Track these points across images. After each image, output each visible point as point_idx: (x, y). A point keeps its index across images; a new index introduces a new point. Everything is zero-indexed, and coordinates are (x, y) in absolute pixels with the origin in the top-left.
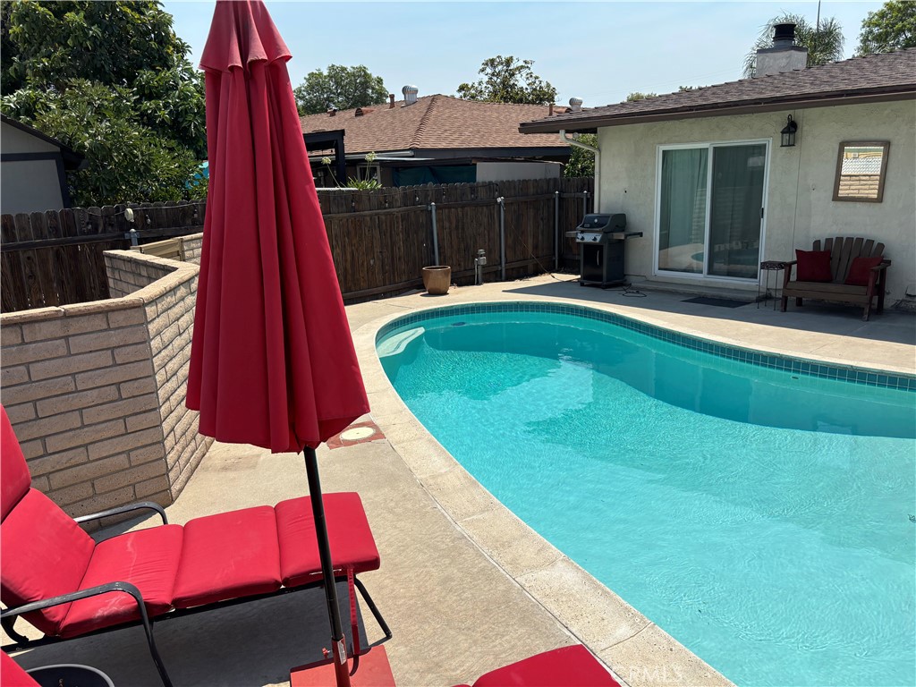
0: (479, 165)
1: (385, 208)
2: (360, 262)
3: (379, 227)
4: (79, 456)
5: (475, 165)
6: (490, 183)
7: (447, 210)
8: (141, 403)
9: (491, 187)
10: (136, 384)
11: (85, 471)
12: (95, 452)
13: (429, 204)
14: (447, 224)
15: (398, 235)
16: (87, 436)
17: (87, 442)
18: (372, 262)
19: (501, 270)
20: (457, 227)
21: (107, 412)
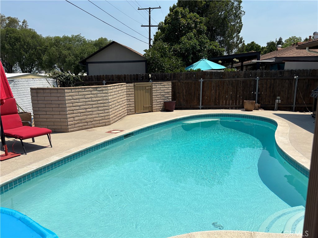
0: (286, 63)
1: (235, 78)
2: (222, 96)
3: (232, 85)
4: (51, 116)
5: (284, 63)
6: (292, 70)
7: (266, 80)
8: (63, 109)
9: (292, 72)
10: (62, 105)
11: (53, 120)
12: (55, 117)
13: (256, 77)
14: (265, 86)
15: (240, 88)
16: (53, 113)
17: (53, 114)
18: (227, 96)
19: (293, 107)
20: (270, 87)
21: (57, 109)
